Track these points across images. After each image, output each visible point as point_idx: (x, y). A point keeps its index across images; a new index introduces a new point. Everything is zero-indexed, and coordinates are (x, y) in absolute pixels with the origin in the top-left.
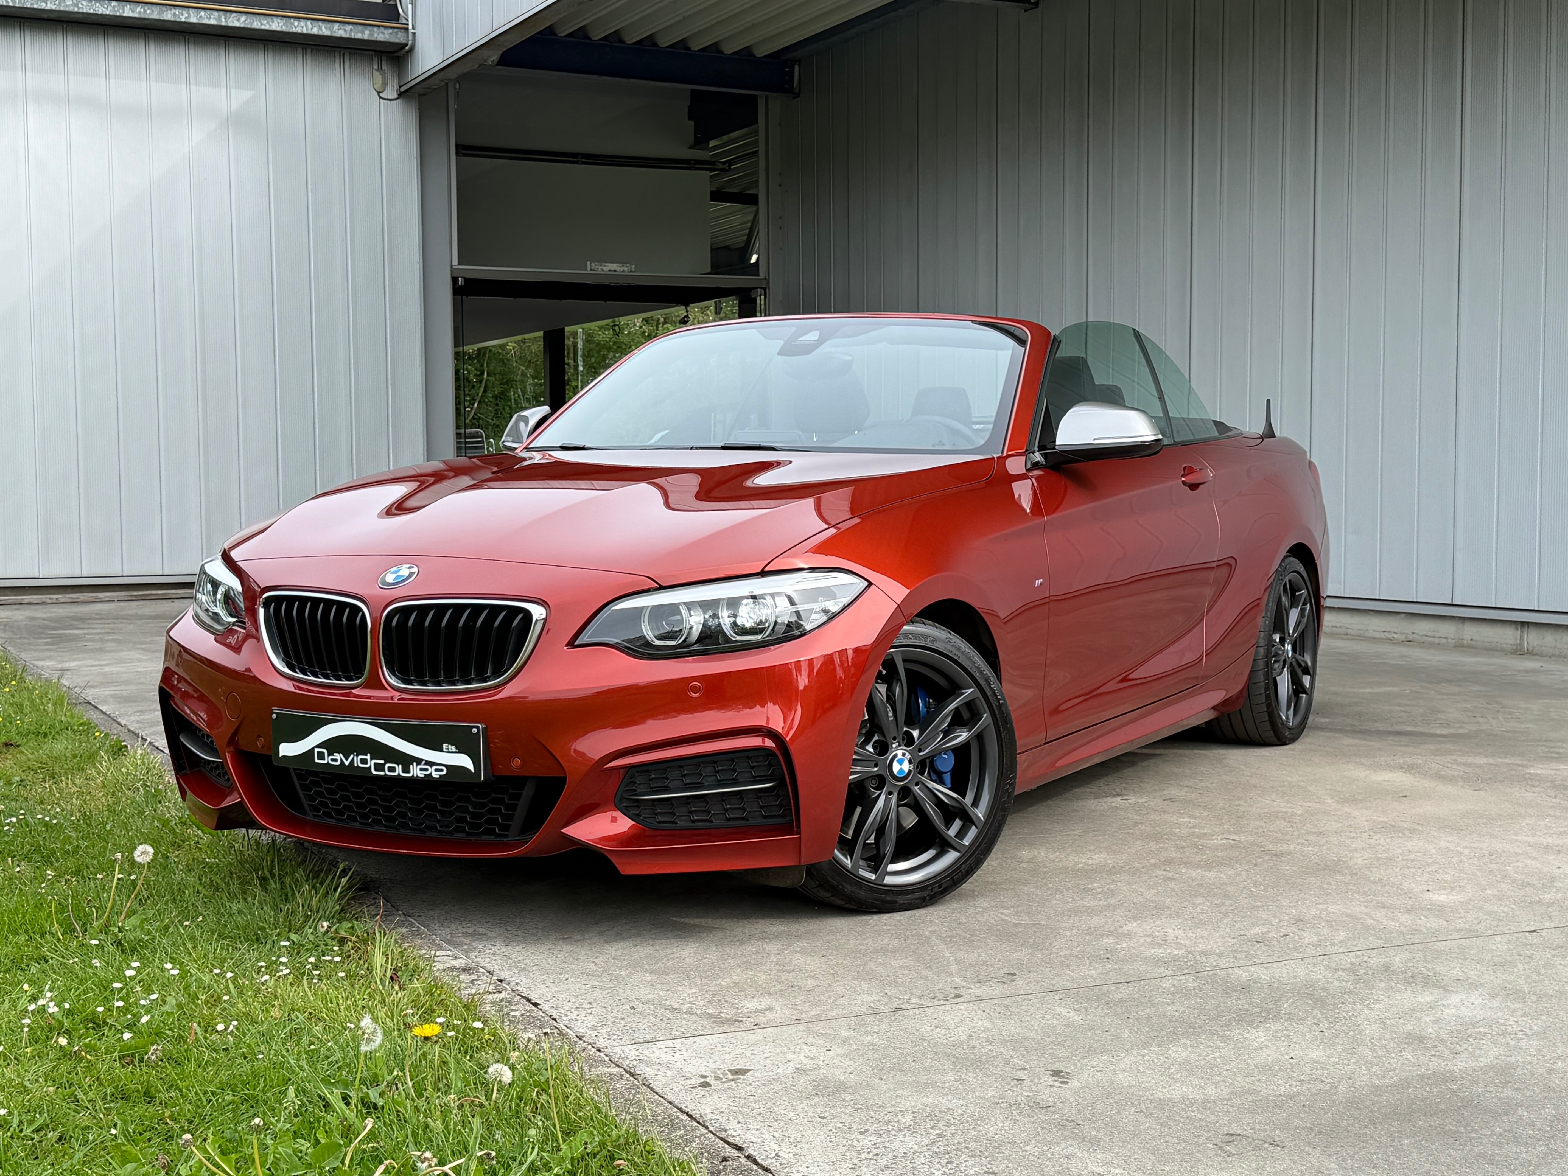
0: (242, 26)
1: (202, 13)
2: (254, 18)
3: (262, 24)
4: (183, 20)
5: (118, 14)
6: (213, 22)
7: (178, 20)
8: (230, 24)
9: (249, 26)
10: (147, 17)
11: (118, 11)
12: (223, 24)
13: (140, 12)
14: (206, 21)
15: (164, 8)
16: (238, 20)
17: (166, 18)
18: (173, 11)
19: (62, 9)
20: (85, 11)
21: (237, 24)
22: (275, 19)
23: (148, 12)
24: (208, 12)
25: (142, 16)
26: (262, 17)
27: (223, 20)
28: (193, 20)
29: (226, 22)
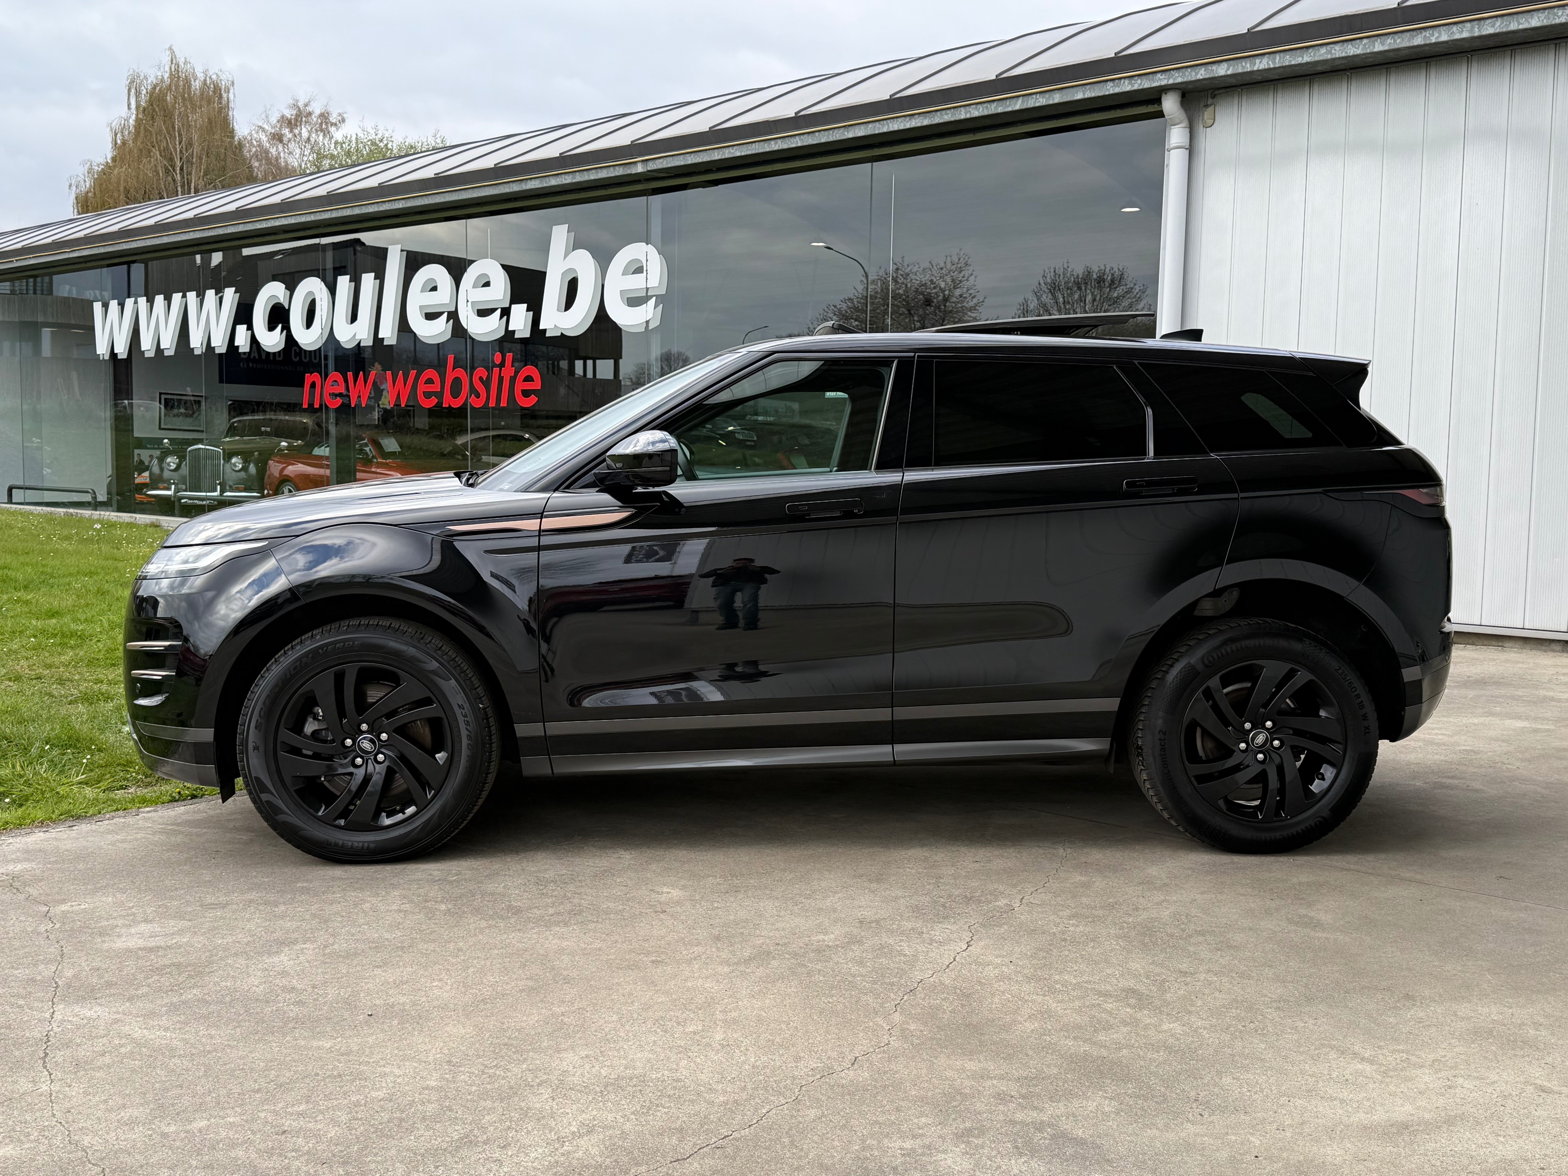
0: (1498, 31)
1: (1455, 28)
2: (1509, 18)
3: (1519, 24)
4: (1433, 40)
5: (1368, 51)
6: (1465, 35)
7: (1428, 42)
8: (1485, 33)
9: (1504, 30)
10: (1396, 46)
11: (1369, 47)
12: (1476, 33)
13: (1390, 43)
14: (1457, 36)
15: (1415, 33)
16: (1493, 26)
17: (1416, 43)
18: (1424, 33)
19: (1317, 59)
20: (1337, 56)
21: (1491, 31)
22: (1535, 14)
23: (1398, 41)
24: (1460, 25)
25: (1392, 47)
26: (1520, 16)
27: (1476, 30)
28: (1444, 37)
29: (1479, 31)
